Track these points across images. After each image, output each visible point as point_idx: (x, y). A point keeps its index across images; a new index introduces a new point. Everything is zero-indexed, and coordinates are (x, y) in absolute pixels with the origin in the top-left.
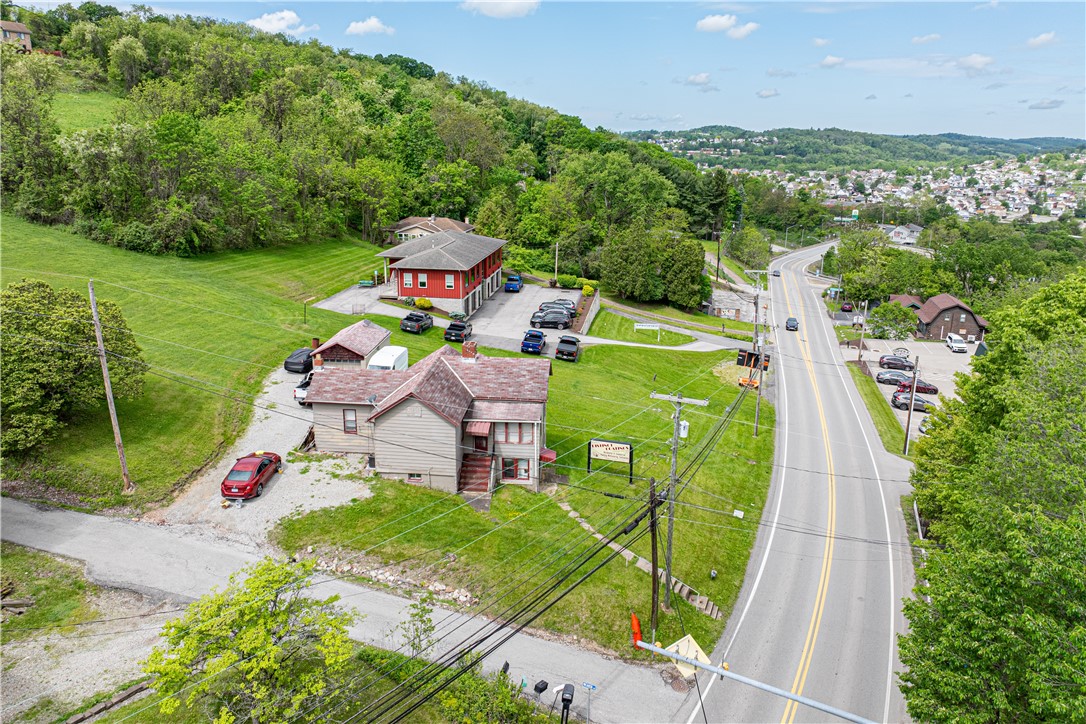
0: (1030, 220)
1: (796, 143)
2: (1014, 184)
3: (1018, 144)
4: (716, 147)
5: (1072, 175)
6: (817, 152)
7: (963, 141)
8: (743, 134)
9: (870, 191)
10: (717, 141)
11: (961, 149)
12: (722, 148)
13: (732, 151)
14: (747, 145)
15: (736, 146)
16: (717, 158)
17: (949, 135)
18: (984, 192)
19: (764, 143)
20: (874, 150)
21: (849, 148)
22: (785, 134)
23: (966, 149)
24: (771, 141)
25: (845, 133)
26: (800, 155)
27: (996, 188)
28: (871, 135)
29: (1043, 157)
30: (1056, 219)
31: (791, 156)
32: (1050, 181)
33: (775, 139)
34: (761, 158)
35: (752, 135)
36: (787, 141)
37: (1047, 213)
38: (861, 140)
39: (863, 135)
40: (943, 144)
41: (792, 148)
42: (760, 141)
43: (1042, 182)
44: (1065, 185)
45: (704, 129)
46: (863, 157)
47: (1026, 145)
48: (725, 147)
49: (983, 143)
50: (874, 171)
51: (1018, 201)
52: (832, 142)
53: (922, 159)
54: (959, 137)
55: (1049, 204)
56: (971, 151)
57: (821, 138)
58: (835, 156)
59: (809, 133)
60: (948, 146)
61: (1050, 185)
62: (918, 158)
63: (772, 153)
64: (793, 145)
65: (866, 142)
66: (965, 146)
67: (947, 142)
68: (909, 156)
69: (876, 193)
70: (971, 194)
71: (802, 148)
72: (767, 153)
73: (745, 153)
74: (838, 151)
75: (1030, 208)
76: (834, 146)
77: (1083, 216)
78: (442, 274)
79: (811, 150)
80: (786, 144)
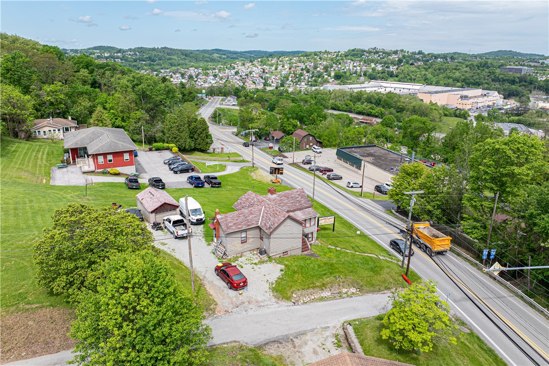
0: (265, 89)
2: (253, 73)
5: (273, 68)
6: (160, 59)
7: (222, 53)
8: (120, 51)
9: (196, 79)
10: (106, 55)
11: (223, 56)
12: (110, 59)
13: (116, 60)
14: (123, 57)
15: (118, 58)
17: (216, 50)
18: (243, 77)
19: (132, 55)
20: (187, 58)
21: (174, 57)
22: (141, 50)
23: (225, 56)
24: (136, 55)
25: (171, 49)
26: (152, 61)
27: (247, 75)
28: (184, 50)
29: (259, 60)
30: (274, 88)
31: (148, 62)
33: (137, 53)
34: (133, 64)
35: (124, 51)
36: (144, 54)
37: (270, 85)
38: (180, 53)
39: (181, 50)
40: (215, 54)
41: (147, 58)
42: (130, 55)
43: (264, 72)
45: (95, 48)
46: (183, 62)
47: (249, 54)
48: (112, 58)
49: (231, 53)
50: (191, 68)
51: (258, 81)
52: (166, 54)
53: (209, 62)
54: (220, 50)
55: (270, 81)
56: (228, 57)
57: (160, 52)
58: (170, 61)
59: (154, 49)
60: (217, 55)
61: (267, 73)
62: (207, 61)
63: (138, 61)
64: (148, 56)
65: (182, 54)
66: (224, 55)
67: (217, 53)
68: (203, 60)
69: (199, 80)
70: (238, 78)
71: (152, 58)
72: (135, 61)
73: (123, 61)
74: (170, 59)
75: (264, 83)
76: (168, 56)
77: (283, 86)
78: (121, 153)
79: (157, 59)
80: (144, 56)
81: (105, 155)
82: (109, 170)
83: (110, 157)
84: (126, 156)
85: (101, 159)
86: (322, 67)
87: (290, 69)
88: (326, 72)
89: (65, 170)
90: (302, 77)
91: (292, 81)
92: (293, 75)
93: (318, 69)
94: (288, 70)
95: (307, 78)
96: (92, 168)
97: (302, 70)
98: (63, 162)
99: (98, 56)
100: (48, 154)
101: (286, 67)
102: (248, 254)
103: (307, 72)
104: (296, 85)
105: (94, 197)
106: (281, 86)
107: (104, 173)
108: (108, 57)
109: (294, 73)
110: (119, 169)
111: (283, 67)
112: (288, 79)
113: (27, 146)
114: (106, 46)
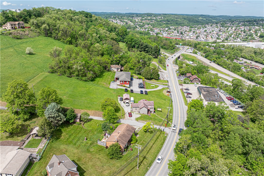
0: (216, 41)
1: (167, 19)
2: (214, 31)
3: (217, 17)
4: (149, 20)
5: (226, 29)
6: (172, 21)
8: (155, 16)
11: (204, 19)
13: (153, 21)
14: (156, 19)
15: (154, 20)
16: (149, 23)
17: (202, 15)
18: (208, 33)
19: (160, 19)
21: (179, 20)
23: (205, 19)
24: (162, 18)
26: (168, 22)
27: (210, 32)
31: (166, 22)
32: (222, 30)
33: (162, 17)
34: (159, 23)
36: (165, 18)
37: (220, 39)
40: (200, 18)
42: (159, 18)
43: (220, 31)
44: (224, 31)
45: (146, 14)
47: (219, 17)
48: (151, 19)
51: (214, 36)
52: (175, 18)
54: (204, 15)
55: (221, 37)
58: (176, 22)
60: (201, 18)
66: (205, 18)
67: (201, 17)
69: (185, 34)
70: (205, 34)
71: (169, 20)
72: (161, 21)
73: (156, 21)
74: (177, 21)
75: (217, 38)
76: (176, 19)
77: (227, 40)
78: (126, 81)
79: (171, 20)
80: (165, 19)
81: (122, 81)
82: (123, 85)
83: (123, 82)
84: (127, 82)
85: (121, 82)
86: (254, 30)
87: (235, 30)
88: (255, 33)
89: (114, 83)
90: (240, 36)
91: (233, 37)
92: (235, 34)
93: (251, 31)
94: (233, 30)
95: (242, 36)
96: (119, 84)
97: (242, 31)
98: (114, 81)
99: (146, 19)
100: (111, 77)
101: (233, 29)
102: (137, 112)
103: (244, 33)
104: (235, 40)
105: (116, 93)
106: (226, 40)
107: (122, 86)
108: (149, 19)
109: (236, 33)
110: (125, 85)
111: (232, 28)
112: (231, 36)
113: (107, 73)
114: (150, 13)
